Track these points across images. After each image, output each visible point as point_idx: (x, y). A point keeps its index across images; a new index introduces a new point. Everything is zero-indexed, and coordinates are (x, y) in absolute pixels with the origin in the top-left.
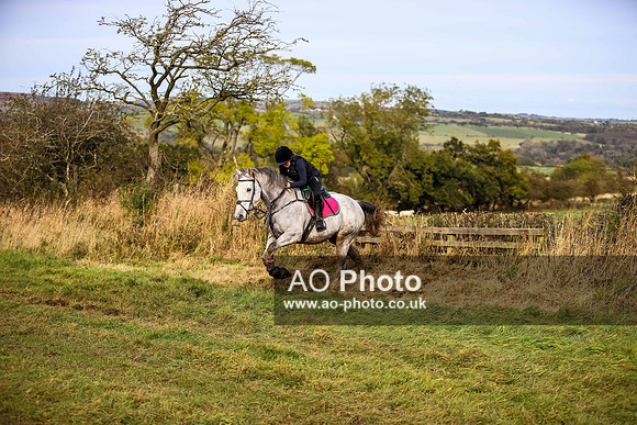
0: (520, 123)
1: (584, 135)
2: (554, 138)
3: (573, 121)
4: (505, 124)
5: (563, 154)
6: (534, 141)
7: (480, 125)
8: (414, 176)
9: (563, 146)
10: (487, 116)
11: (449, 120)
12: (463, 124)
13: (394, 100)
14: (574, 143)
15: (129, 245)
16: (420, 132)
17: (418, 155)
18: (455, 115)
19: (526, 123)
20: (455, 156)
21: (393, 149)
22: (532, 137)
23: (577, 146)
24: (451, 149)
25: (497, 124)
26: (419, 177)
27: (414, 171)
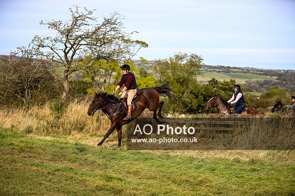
0: (246, 71)
1: (276, 77)
2: (262, 79)
3: (271, 71)
4: (239, 72)
5: (266, 86)
6: (253, 80)
7: (227, 72)
8: (194, 96)
9: (266, 82)
10: (230, 68)
11: (212, 70)
12: (219, 72)
13: (185, 60)
14: (271, 81)
15: (52, 128)
16: (197, 75)
17: (196, 86)
18: (215, 67)
19: (249, 71)
20: (214, 87)
21: (184, 84)
22: (252, 78)
23: (273, 83)
24: (212, 84)
25: (235, 72)
26: (197, 97)
27: (194, 94)
